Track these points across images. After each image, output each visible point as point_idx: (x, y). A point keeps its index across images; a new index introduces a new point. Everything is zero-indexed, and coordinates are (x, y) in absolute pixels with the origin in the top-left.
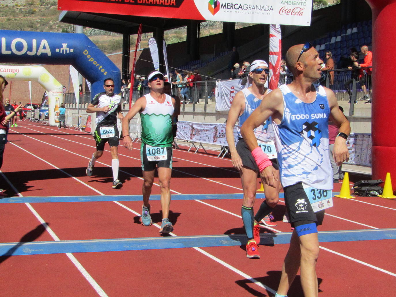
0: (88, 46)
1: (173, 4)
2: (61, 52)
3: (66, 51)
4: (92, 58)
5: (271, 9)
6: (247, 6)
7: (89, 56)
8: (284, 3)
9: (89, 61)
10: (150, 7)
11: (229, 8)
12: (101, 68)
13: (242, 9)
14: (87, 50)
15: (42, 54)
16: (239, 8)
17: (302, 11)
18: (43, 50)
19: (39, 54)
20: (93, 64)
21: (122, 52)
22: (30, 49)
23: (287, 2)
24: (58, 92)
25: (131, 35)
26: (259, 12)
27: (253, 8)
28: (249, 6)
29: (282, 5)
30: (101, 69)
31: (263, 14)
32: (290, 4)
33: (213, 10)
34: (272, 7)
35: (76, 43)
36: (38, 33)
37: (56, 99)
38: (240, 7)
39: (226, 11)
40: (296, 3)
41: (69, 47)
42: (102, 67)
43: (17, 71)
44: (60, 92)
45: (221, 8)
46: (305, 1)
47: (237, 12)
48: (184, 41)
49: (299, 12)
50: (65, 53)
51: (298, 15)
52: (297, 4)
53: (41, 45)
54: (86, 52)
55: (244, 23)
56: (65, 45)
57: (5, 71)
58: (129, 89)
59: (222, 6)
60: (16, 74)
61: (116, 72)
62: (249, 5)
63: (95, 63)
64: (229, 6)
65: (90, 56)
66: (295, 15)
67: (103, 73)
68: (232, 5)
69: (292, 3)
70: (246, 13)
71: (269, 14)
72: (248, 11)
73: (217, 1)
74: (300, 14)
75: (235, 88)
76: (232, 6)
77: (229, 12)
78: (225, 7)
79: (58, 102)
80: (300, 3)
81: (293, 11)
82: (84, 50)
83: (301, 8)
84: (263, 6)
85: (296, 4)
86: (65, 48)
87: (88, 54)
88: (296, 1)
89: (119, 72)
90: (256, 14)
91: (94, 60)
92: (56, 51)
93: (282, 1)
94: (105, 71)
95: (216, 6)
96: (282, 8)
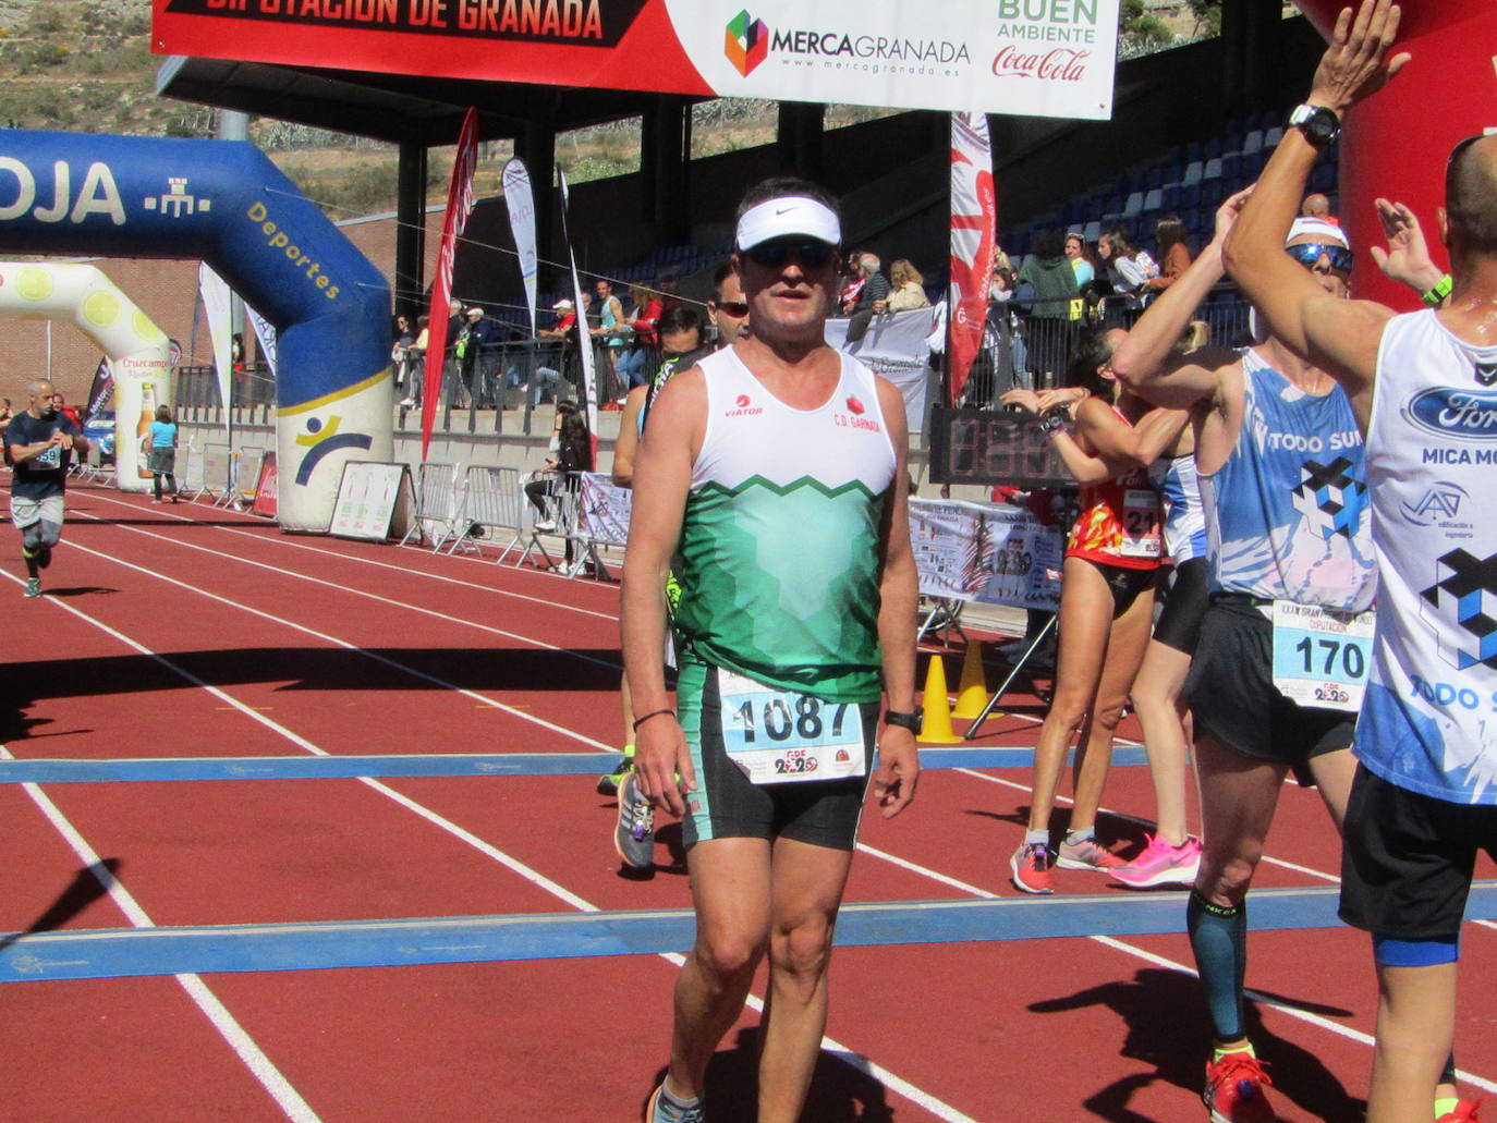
0: (267, 189)
1: (592, 34)
2: (164, 210)
3: (184, 205)
5: (963, 53)
6: (870, 44)
7: (269, 228)
8: (1010, 32)
9: (271, 244)
10: (506, 44)
11: (803, 51)
12: (317, 270)
13: (852, 54)
14: (264, 204)
15: (88, 213)
16: (841, 48)
17: (1079, 62)
18: (96, 201)
19: (78, 216)
20: (286, 257)
21: (395, 214)
22: (45, 197)
23: (1023, 28)
24: (152, 364)
25: (429, 149)
26: (918, 65)
27: (892, 51)
28: (876, 41)
29: (1005, 41)
30: (315, 275)
31: (931, 72)
32: (1033, 35)
33: (744, 58)
34: (964, 46)
35: (220, 176)
36: (77, 137)
37: (144, 388)
38: (846, 45)
39: (792, 62)
40: (1057, 32)
41: (195, 191)
42: (319, 268)
44: (157, 363)
45: (773, 48)
46: (1090, 27)
47: (834, 65)
48: (633, 171)
49: (1067, 69)
50: (177, 214)
51: (1064, 78)
52: (1059, 38)
53: (86, 185)
54: (258, 213)
55: (856, 107)
56: (178, 185)
59: (777, 43)
61: (372, 289)
62: (880, 39)
63: (293, 253)
64: (804, 41)
65: (274, 227)
66: (1053, 77)
67: (322, 292)
68: (814, 39)
69: (1040, 32)
70: (866, 68)
71: (952, 73)
72: (874, 60)
73: (757, 23)
74: (1071, 74)
76: (815, 43)
77: (804, 64)
78: (787, 45)
79: (152, 397)
80: (1073, 35)
81: (1044, 62)
82: (253, 204)
83: (1077, 52)
84: (932, 44)
85: (1056, 36)
86: (178, 195)
87: (265, 221)
88: (1058, 25)
89: (383, 288)
90: (907, 71)
91: (290, 240)
92: (143, 206)
93: (1004, 26)
94: (331, 284)
95: (752, 42)
96: (1005, 50)
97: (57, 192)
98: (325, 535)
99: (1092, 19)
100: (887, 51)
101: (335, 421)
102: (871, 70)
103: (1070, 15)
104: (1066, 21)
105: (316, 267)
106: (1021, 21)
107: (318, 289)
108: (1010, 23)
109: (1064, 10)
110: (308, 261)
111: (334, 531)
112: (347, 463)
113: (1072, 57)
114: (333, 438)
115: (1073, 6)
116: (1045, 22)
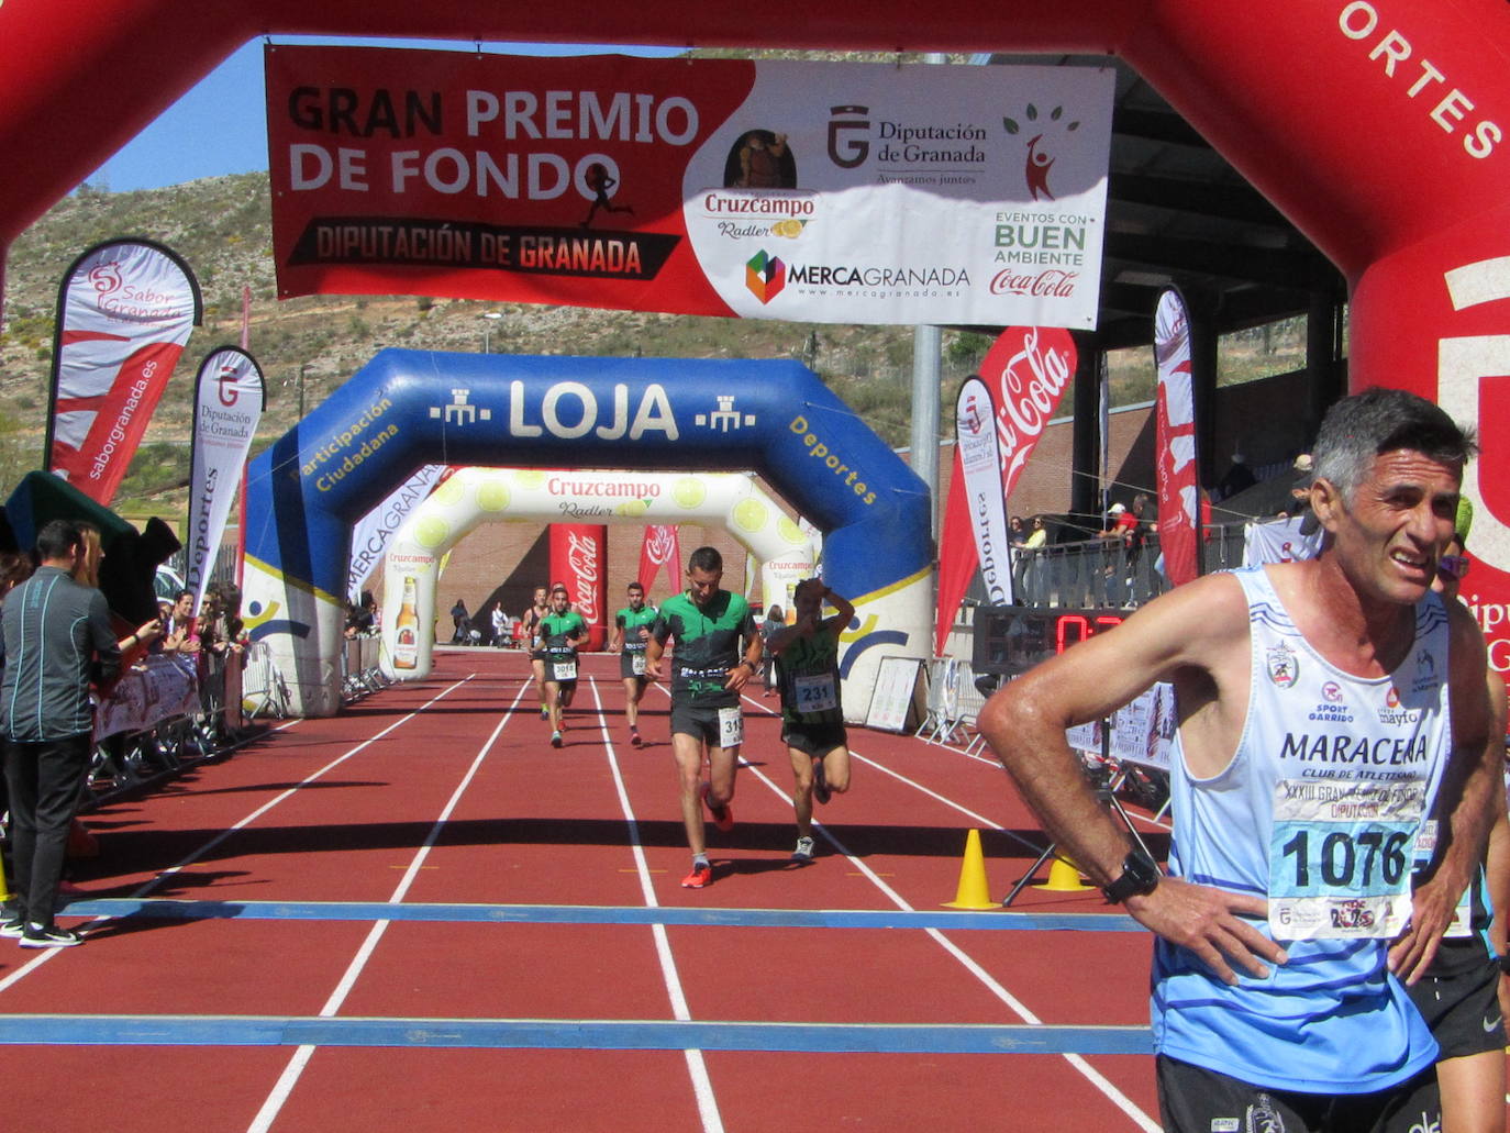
0: (809, 403)
1: (633, 270)
2: (713, 426)
3: (731, 421)
4: (821, 446)
5: (963, 276)
6: (877, 274)
7: (810, 440)
8: (1006, 258)
9: (812, 454)
11: (817, 283)
12: (855, 478)
13: (861, 283)
14: (806, 419)
15: (648, 434)
16: (852, 279)
17: (1069, 281)
18: (652, 420)
19: (636, 434)
20: (826, 466)
22: (606, 416)
23: (1018, 254)
24: (797, 566)
26: (924, 288)
27: (897, 279)
28: (882, 272)
29: (1001, 265)
30: (854, 482)
31: (934, 294)
32: (1027, 260)
33: (763, 290)
34: (963, 272)
35: (765, 393)
38: (855, 277)
39: (807, 292)
40: (1049, 256)
41: (741, 407)
42: (858, 476)
43: (652, 494)
44: (800, 566)
45: (790, 280)
47: (845, 293)
49: (1059, 286)
50: (725, 429)
51: (1055, 294)
52: (1051, 261)
53: (643, 404)
54: (800, 426)
56: (726, 403)
57: (610, 491)
58: (1035, 551)
59: (794, 277)
60: (648, 503)
61: (907, 495)
62: (885, 270)
63: (832, 462)
64: (817, 275)
65: (815, 439)
66: (1045, 294)
67: (859, 498)
68: (826, 272)
69: (1033, 258)
70: (874, 294)
71: (954, 294)
72: (880, 288)
73: (775, 259)
74: (1063, 291)
75: (1292, 548)
76: (826, 275)
77: (818, 293)
78: (802, 277)
80: (1063, 258)
81: (1036, 283)
82: (797, 416)
83: (1067, 273)
84: (934, 271)
85: (1048, 260)
86: (726, 411)
87: (809, 431)
88: (1046, 250)
89: (920, 494)
90: (912, 294)
91: (829, 451)
92: (694, 420)
93: (1001, 253)
94: (868, 490)
95: (770, 275)
96: (1000, 274)
97: (617, 412)
98: (863, 726)
99: (1080, 245)
100: (892, 280)
101: (873, 618)
102: (878, 294)
103: (1060, 242)
104: (1057, 246)
105: (853, 475)
106: (1016, 248)
107: (856, 496)
108: (1006, 251)
109: (1056, 238)
110: (847, 469)
111: (868, 724)
112: (883, 658)
113: (1063, 277)
114: (870, 635)
115: (1063, 235)
116: (1038, 248)
